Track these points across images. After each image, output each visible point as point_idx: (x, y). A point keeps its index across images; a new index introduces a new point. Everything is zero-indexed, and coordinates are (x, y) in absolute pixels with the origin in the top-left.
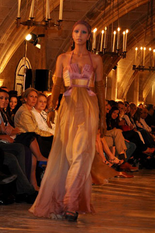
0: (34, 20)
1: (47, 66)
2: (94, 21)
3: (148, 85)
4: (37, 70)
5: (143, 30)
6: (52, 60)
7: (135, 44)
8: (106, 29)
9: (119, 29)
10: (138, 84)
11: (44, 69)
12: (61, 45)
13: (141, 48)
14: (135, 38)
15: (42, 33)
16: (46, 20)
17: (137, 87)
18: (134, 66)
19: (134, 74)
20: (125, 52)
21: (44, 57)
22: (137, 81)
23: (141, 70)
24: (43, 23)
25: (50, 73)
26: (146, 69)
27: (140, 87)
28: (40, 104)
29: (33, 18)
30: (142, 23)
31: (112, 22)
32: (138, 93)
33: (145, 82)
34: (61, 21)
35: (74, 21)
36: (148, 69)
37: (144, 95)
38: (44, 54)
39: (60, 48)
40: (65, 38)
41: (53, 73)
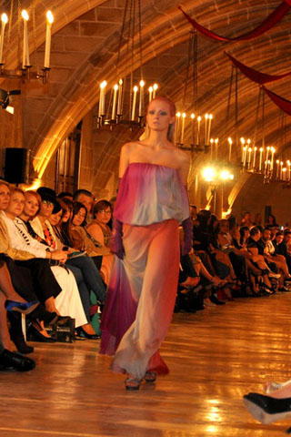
0: (3, 67)
1: (24, 142)
2: (101, 70)
4: (8, 149)
5: (180, 85)
6: (32, 133)
8: (121, 82)
9: (142, 83)
11: (20, 147)
12: (47, 108)
13: (178, 115)
15: (16, 89)
16: (23, 68)
21: (19, 127)
24: (19, 73)
25: (28, 155)
28: (15, 205)
29: (2, 64)
30: (179, 73)
31: (130, 70)
35: (68, 69)
36: (189, 149)
38: (19, 122)
39: (46, 114)
40: (54, 97)
41: (34, 154)
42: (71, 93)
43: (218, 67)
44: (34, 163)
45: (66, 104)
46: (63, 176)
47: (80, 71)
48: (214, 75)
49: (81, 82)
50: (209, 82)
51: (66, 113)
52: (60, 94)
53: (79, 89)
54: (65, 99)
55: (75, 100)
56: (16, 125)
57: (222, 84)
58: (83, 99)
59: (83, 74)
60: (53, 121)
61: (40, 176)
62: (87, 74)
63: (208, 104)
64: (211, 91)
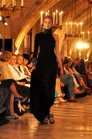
0: (5, 7)
1: (11, 36)
2: (39, 7)
3: (72, 46)
4: (5, 39)
5: (69, 12)
6: (14, 33)
7: (65, 20)
8: (49, 11)
9: (57, 11)
10: (66, 45)
11: (10, 38)
12: (20, 23)
13: (70, 23)
14: (64, 17)
16: (13, 7)
17: (66, 48)
18: (66, 34)
19: (64, 39)
20: (61, 26)
21: (9, 31)
22: (66, 44)
23: (70, 37)
24: (12, 9)
25: (13, 41)
26: (73, 36)
27: (67, 47)
28: (13, 61)
29: (5, 6)
30: (69, 7)
32: (66, 51)
33: (70, 44)
34: (23, 7)
35: (27, 7)
37: (70, 53)
39: (19, 25)
40: (22, 18)
41: (15, 41)
42: (28, 16)
43: (83, 4)
44: (15, 44)
45: (26, 21)
46: (26, 49)
47: (32, 8)
48: (81, 8)
49: (32, 12)
50: (79, 10)
51: (27, 24)
52: (24, 17)
53: (32, 15)
54: (26, 19)
55: (30, 19)
56: (8, 30)
57: (84, 11)
58: (33, 19)
59: (33, 9)
60: (22, 28)
61: (18, 49)
62: (34, 9)
63: (79, 19)
64: (80, 14)
